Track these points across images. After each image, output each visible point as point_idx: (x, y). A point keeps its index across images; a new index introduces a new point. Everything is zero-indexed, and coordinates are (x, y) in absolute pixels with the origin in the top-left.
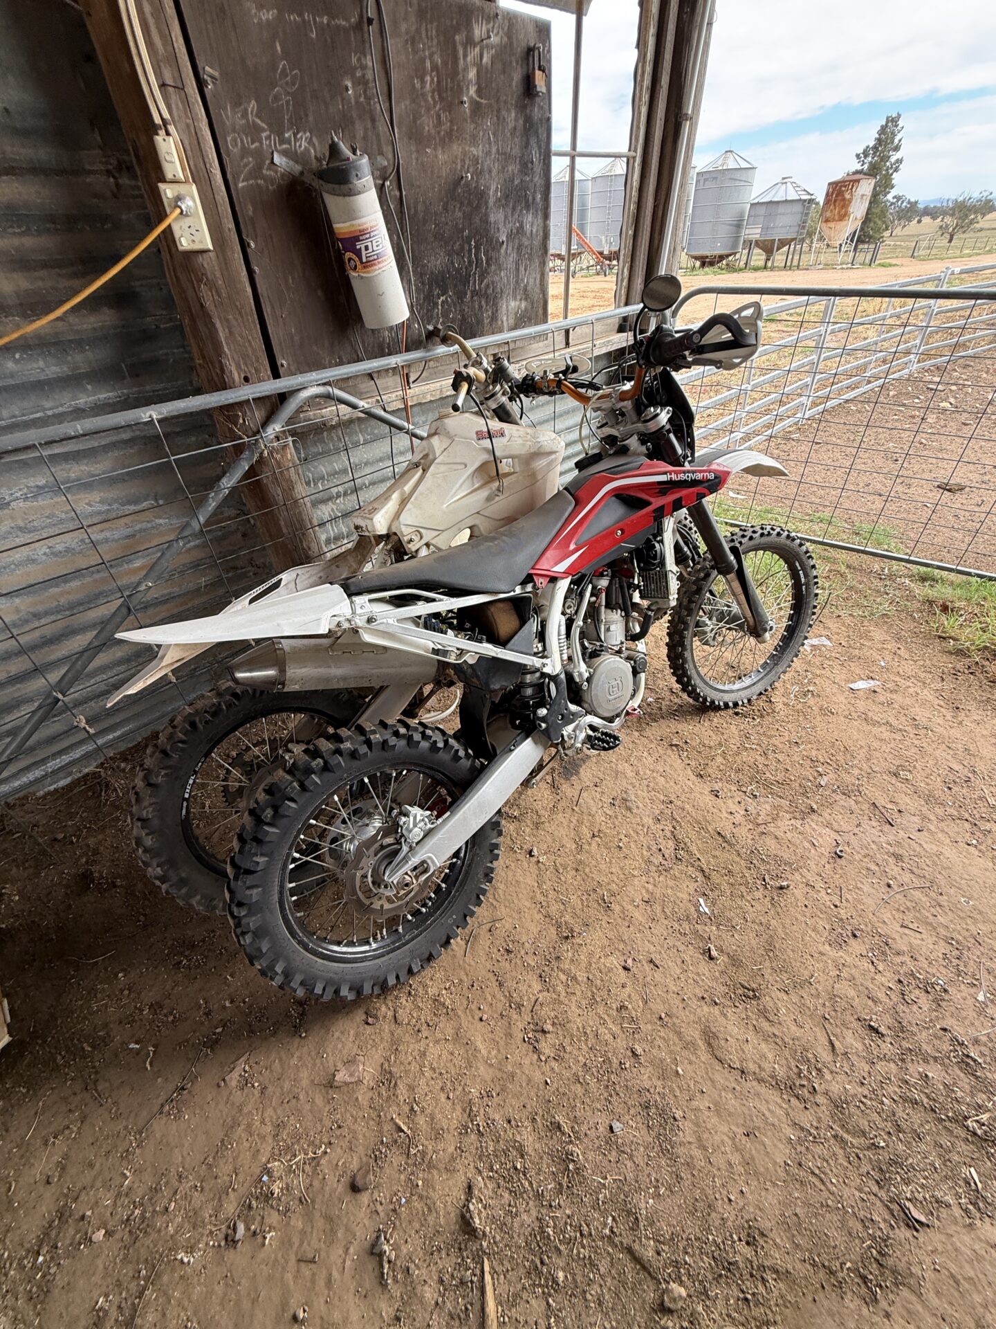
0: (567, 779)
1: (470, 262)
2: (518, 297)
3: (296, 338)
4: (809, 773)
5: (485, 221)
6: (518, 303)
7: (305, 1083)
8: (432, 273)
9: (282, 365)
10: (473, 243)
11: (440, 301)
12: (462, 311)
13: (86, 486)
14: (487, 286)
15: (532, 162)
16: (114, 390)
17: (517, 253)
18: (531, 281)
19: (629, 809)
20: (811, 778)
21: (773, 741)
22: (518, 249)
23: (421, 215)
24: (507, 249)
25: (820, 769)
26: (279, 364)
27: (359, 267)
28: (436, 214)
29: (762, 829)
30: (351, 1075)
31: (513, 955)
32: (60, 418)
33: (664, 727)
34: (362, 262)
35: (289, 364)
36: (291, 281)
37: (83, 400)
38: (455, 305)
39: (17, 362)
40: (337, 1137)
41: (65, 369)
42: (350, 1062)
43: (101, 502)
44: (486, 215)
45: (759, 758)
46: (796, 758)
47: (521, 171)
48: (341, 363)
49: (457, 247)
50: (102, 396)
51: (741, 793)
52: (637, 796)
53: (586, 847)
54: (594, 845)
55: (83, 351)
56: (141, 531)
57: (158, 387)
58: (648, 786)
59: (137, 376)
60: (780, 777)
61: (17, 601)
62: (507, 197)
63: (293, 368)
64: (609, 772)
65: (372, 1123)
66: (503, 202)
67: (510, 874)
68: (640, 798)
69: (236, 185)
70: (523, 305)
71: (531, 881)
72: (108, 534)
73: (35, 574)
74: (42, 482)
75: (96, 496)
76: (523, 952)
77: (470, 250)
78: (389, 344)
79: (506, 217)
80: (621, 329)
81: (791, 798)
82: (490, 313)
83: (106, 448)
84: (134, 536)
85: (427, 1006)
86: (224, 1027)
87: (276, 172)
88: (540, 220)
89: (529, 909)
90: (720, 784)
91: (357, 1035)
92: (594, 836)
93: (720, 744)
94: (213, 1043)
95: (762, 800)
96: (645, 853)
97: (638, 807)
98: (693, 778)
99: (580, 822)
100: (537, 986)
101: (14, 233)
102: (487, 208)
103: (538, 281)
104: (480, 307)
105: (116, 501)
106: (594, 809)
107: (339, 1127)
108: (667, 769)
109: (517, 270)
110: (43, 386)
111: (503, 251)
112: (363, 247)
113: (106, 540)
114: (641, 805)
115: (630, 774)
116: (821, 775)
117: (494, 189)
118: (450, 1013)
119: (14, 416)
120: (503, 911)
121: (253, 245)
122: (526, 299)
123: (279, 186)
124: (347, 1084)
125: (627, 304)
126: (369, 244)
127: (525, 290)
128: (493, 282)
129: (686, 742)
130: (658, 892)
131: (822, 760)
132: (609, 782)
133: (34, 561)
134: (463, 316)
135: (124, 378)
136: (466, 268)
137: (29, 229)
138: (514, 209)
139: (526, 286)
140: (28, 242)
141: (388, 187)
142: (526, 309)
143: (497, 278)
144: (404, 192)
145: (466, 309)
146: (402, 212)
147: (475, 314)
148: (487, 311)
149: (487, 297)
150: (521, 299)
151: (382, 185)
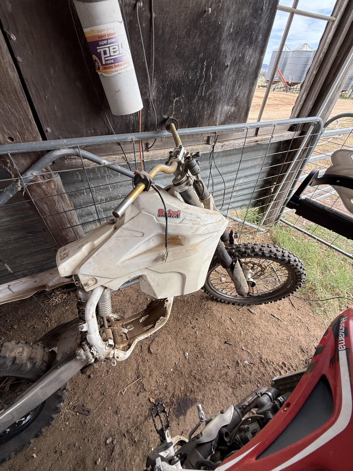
1: (201, 77)
2: (231, 104)
3: (59, 114)
5: (218, 49)
6: (229, 108)
8: (171, 81)
9: (47, 131)
10: (205, 64)
11: (175, 101)
12: (190, 109)
14: (211, 95)
15: (262, 9)
17: (236, 75)
18: (242, 95)
22: (237, 72)
23: (167, 36)
24: (229, 71)
26: (45, 130)
27: (101, 68)
28: (180, 37)
35: (52, 131)
38: (185, 104)
44: (219, 45)
47: (252, 15)
48: (95, 133)
49: (192, 64)
62: (237, 33)
63: (56, 134)
66: (234, 37)
70: (232, 110)
77: (202, 68)
78: (133, 125)
79: (233, 48)
80: (291, 129)
82: (209, 112)
88: (257, 55)
102: (220, 39)
103: (246, 95)
104: (203, 107)
109: (234, 86)
111: (226, 72)
112: (102, 51)
117: (228, 25)
121: (14, 38)
122: (235, 106)
126: (107, 49)
127: (236, 100)
128: (215, 93)
134: (190, 112)
136: (197, 80)
138: (240, 43)
139: (237, 97)
141: (140, 8)
142: (234, 112)
143: (218, 90)
144: (154, 15)
145: (193, 108)
146: (151, 31)
147: (199, 111)
148: (208, 110)
149: (209, 101)
150: (232, 106)
151: (135, 5)
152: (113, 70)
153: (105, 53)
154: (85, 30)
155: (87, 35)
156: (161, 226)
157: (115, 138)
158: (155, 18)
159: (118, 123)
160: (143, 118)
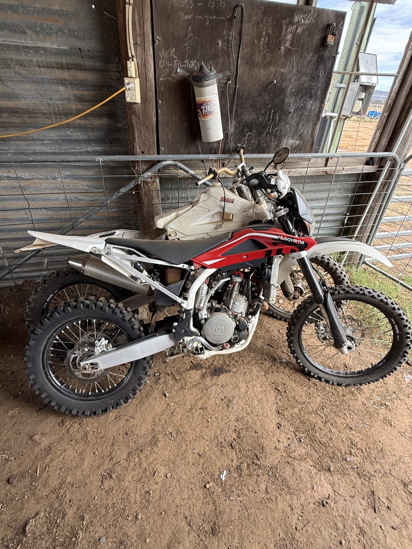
0: (212, 376)
1: (269, 120)
2: (295, 139)
3: (171, 140)
4: (344, 449)
5: (283, 102)
6: (294, 141)
7: (26, 431)
8: (246, 122)
9: (161, 150)
12: (259, 141)
13: (83, 179)
14: (277, 131)
15: (319, 77)
16: (101, 147)
17: (299, 118)
18: (305, 132)
19: (228, 406)
20: (343, 452)
21: (337, 419)
23: (245, 97)
24: (293, 116)
25: (353, 451)
26: (160, 149)
27: (201, 116)
28: (254, 97)
29: (290, 460)
30: (39, 439)
31: (126, 436)
32: (81, 153)
33: (280, 377)
34: (202, 114)
35: (164, 150)
36: (174, 117)
37: (89, 149)
38: (255, 137)
39: (71, 132)
40: (19, 458)
41: (86, 137)
42: (43, 434)
43: (86, 186)
44: (284, 99)
45: (320, 422)
46: (343, 436)
47: (311, 81)
48: (189, 153)
49: (263, 112)
50: (96, 148)
51: (294, 434)
52: (237, 403)
53: (194, 411)
54: (198, 412)
55: (94, 132)
56: (97, 200)
57: (117, 149)
58: (247, 401)
59: (111, 143)
60: (324, 440)
61: (49, 212)
62: (298, 92)
63: (166, 152)
64: (233, 383)
65: (31, 462)
66: (296, 94)
67: (154, 402)
68: (238, 404)
69: (159, 79)
70: (298, 142)
71: (159, 410)
72: (85, 198)
73: (57, 204)
74: (69, 174)
75: (85, 183)
76: (131, 438)
77: (270, 114)
78: (215, 149)
79: (295, 101)
80: (367, 163)
81: (321, 455)
82: (276, 143)
83: (94, 167)
84: (94, 201)
85: (82, 433)
86: (22, 393)
87: (177, 75)
88: (318, 104)
89: (149, 422)
90: (286, 423)
91: (53, 426)
92: (201, 409)
93: (304, 403)
94: (15, 396)
95: (303, 445)
96: (218, 431)
97: (232, 408)
98: (274, 411)
99: (201, 398)
100: (124, 456)
101: (82, 90)
102: (284, 96)
103: (310, 132)
104: (271, 140)
105: (91, 186)
106: (212, 396)
107: (22, 455)
108: (264, 399)
109: (298, 126)
110: (77, 141)
111: (290, 116)
112: (204, 108)
113: (84, 200)
114: (235, 408)
115: (243, 390)
116: (351, 454)
117: (291, 87)
118: (87, 442)
119: (66, 150)
120: (138, 415)
121: (160, 102)
122: (300, 140)
123: (178, 81)
124: (36, 442)
125: (375, 151)
126: (207, 107)
127: (301, 135)
128: (280, 130)
129: (285, 392)
130: (208, 453)
131: (359, 446)
132: (230, 388)
133: (58, 200)
134: (259, 143)
135: (107, 143)
136: (266, 122)
137: (87, 88)
138: (301, 98)
139: (302, 133)
140: (85, 93)
141: (229, 84)
142: (299, 144)
143: (283, 128)
144: (237, 86)
145: (262, 140)
146: (235, 94)
147: (267, 143)
148: (274, 142)
149: (275, 136)
150: (296, 140)
151: (227, 83)
152: (208, 117)
153: (205, 109)
154: (197, 98)
155: (197, 100)
156: (221, 206)
157: (202, 156)
158: (238, 88)
159: (204, 148)
160: (223, 145)
